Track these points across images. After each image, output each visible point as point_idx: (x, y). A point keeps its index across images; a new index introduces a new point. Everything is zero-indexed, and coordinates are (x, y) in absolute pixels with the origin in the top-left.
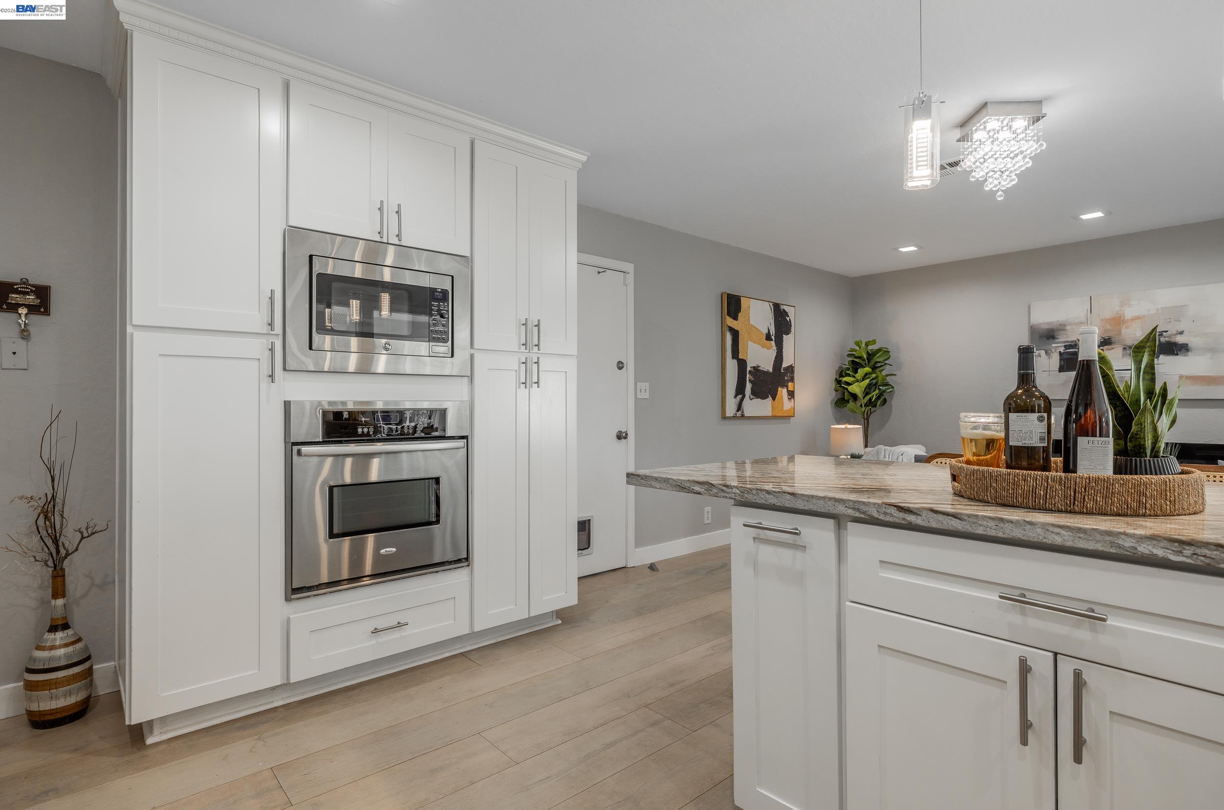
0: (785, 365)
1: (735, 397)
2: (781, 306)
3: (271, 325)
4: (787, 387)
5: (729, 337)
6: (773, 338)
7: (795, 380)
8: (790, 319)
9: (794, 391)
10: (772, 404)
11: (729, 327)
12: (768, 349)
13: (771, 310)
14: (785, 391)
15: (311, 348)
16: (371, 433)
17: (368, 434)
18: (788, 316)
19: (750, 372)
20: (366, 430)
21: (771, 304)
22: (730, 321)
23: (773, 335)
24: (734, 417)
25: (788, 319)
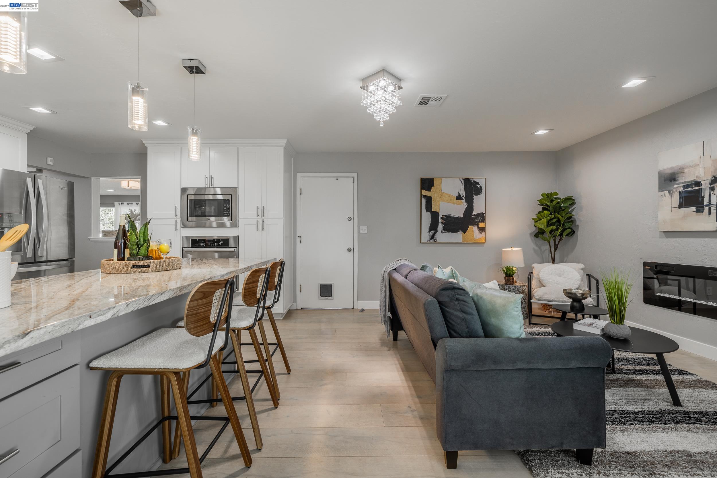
0: (475, 212)
1: (429, 231)
2: (472, 179)
3: (176, 215)
4: (478, 226)
5: (424, 201)
6: (464, 198)
7: (486, 221)
8: (480, 186)
9: (485, 228)
10: (462, 236)
11: (423, 195)
12: (459, 205)
13: (462, 182)
14: (475, 228)
15: (188, 221)
16: (205, 245)
17: (204, 246)
18: (479, 184)
19: (442, 218)
20: (203, 244)
21: (461, 179)
22: (424, 193)
23: (463, 197)
24: (428, 242)
25: (479, 186)
